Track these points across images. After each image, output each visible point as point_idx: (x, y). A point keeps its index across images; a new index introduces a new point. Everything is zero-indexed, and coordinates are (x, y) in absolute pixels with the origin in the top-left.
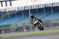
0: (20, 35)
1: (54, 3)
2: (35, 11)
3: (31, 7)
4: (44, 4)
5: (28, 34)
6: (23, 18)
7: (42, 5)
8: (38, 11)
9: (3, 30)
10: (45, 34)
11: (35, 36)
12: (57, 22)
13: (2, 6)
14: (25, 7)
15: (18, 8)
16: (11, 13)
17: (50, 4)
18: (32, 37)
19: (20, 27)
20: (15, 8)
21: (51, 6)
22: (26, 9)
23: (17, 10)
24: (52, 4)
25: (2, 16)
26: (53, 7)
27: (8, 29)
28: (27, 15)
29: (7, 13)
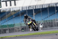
0: (24, 35)
2: (39, 11)
3: (35, 7)
4: (48, 4)
5: (32, 34)
7: (46, 5)
8: (42, 11)
9: (7, 30)
11: (39, 35)
13: (7, 5)
15: (22, 8)
16: (16, 13)
17: (53, 4)
19: (24, 27)
20: (20, 7)
21: (55, 6)
22: (30, 9)
23: (21, 10)
24: (56, 4)
25: (7, 16)
27: (12, 29)
28: (31, 15)
29: (11, 13)
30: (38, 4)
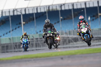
1: (64, 4)
2: (31, 17)
4: (46, 6)
5: (19, 57)
6: (11, 29)
7: (44, 7)
8: (36, 18)
10: (48, 56)
11: (32, 59)
12: (68, 36)
14: (14, 11)
15: (2, 12)
17: (56, 5)
18: (26, 61)
19: (5, 45)
21: (59, 9)
22: (15, 14)
24: (61, 6)
26: (61, 11)
30: (29, 6)
